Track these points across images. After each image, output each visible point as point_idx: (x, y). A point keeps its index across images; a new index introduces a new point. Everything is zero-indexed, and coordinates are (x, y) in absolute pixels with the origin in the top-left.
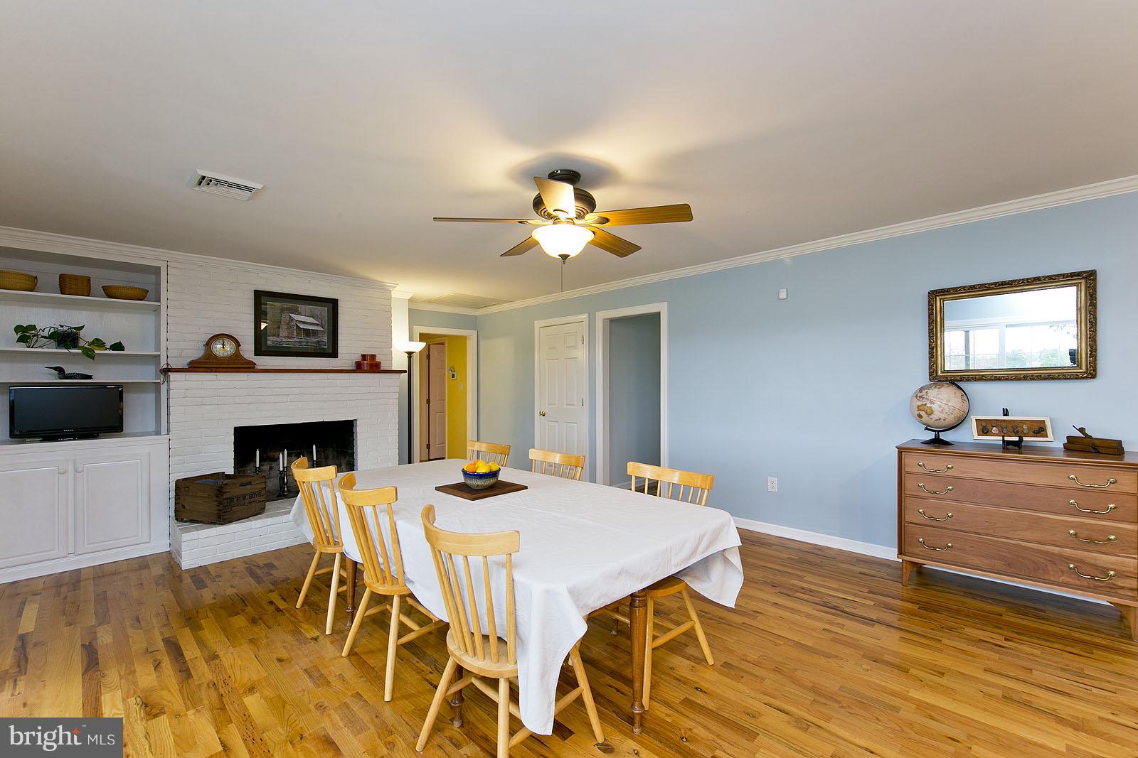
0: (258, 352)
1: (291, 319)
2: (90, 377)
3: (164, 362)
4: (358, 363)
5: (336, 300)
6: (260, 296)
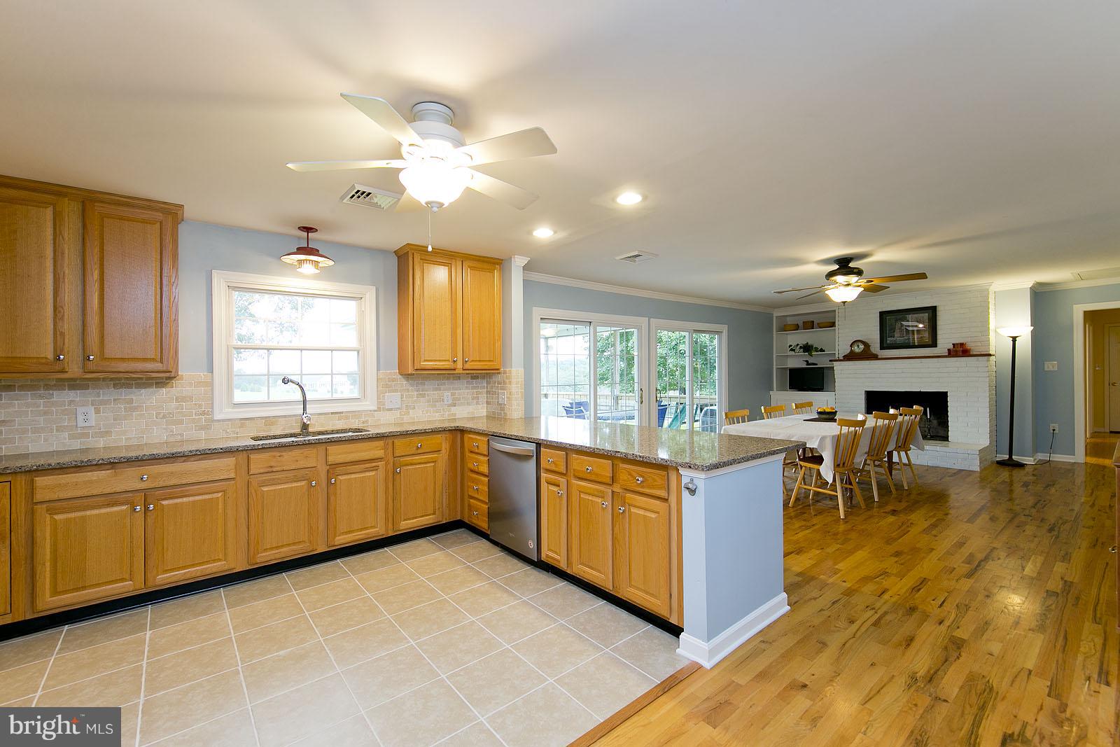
0: (882, 347)
1: (902, 325)
2: (816, 364)
3: (837, 356)
4: (949, 350)
5: (936, 307)
6: (882, 314)
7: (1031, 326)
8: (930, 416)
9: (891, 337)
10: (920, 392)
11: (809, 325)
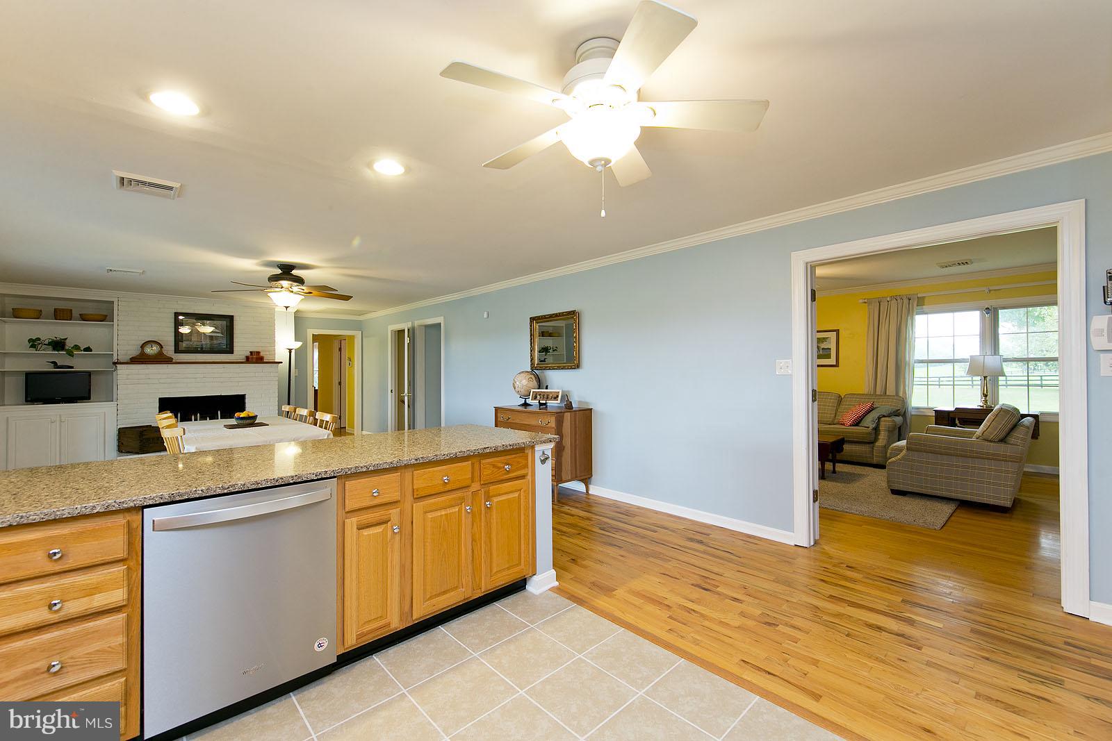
0: (177, 351)
2: (72, 368)
3: (115, 358)
4: (244, 357)
5: (233, 316)
6: (178, 315)
7: (297, 342)
9: (188, 340)
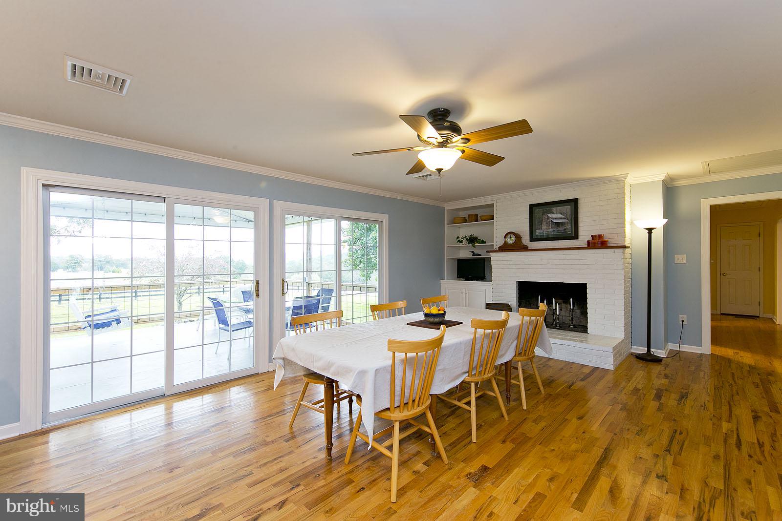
0: (532, 239)
1: (548, 218)
2: (480, 255)
3: (495, 247)
4: (588, 242)
5: (577, 199)
6: (532, 207)
7: (664, 218)
8: (573, 306)
9: (539, 229)
10: (563, 283)
11: (475, 218)
